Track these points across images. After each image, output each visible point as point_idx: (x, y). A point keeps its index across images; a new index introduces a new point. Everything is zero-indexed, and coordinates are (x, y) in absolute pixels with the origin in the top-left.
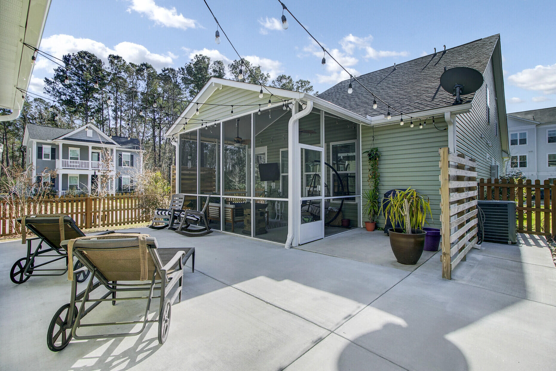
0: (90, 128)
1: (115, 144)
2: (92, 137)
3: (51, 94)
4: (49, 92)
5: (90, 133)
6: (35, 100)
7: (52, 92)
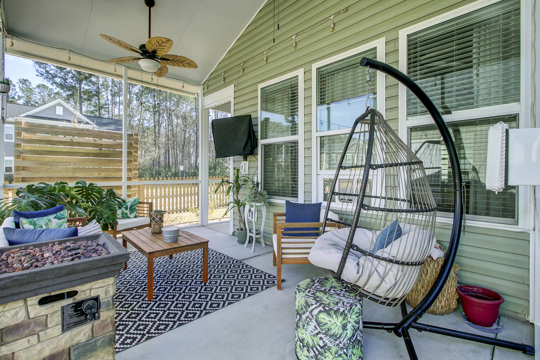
0: (60, 105)
1: (90, 124)
2: (62, 114)
3: (44, 77)
4: (43, 75)
5: (59, 111)
6: (38, 86)
7: (45, 75)
